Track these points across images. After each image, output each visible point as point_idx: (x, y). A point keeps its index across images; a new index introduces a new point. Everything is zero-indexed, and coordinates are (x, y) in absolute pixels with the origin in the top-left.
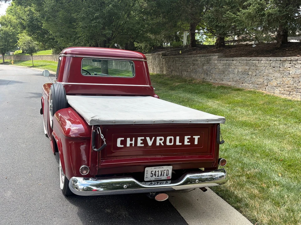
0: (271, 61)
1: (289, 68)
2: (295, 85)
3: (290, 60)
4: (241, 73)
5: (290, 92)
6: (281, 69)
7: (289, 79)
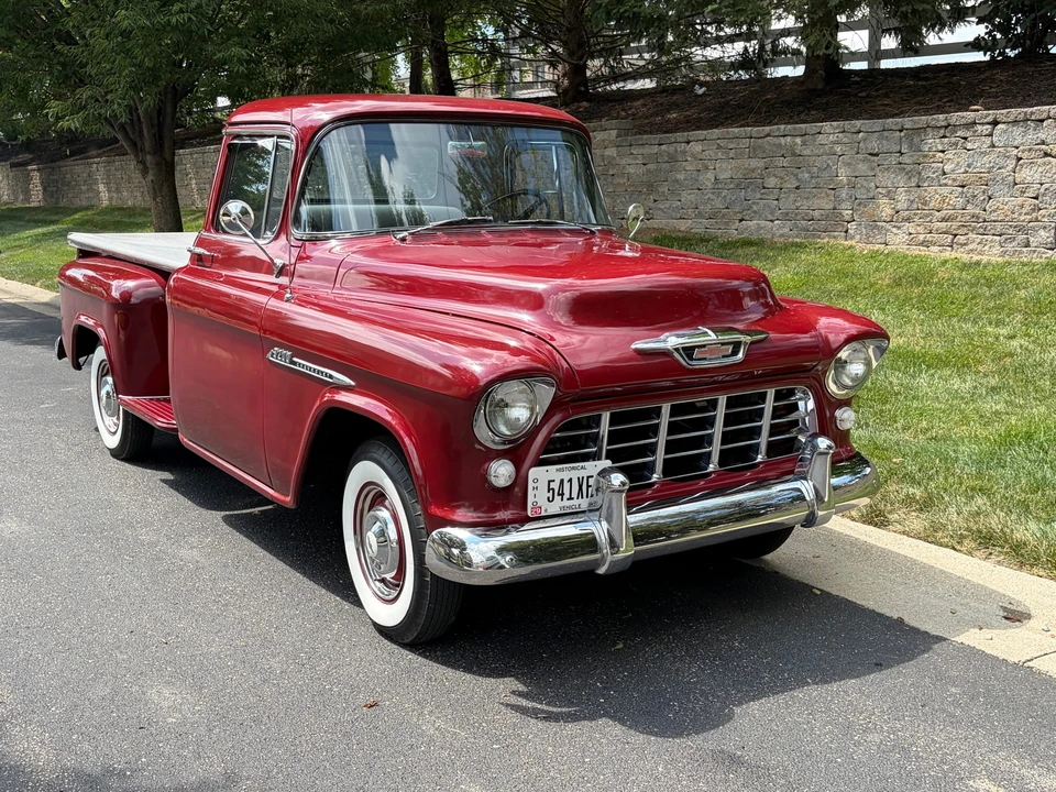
0: (860, 132)
1: (941, 154)
2: (971, 209)
3: (943, 124)
4: (732, 186)
5: (955, 235)
6: (905, 159)
7: (945, 191)
